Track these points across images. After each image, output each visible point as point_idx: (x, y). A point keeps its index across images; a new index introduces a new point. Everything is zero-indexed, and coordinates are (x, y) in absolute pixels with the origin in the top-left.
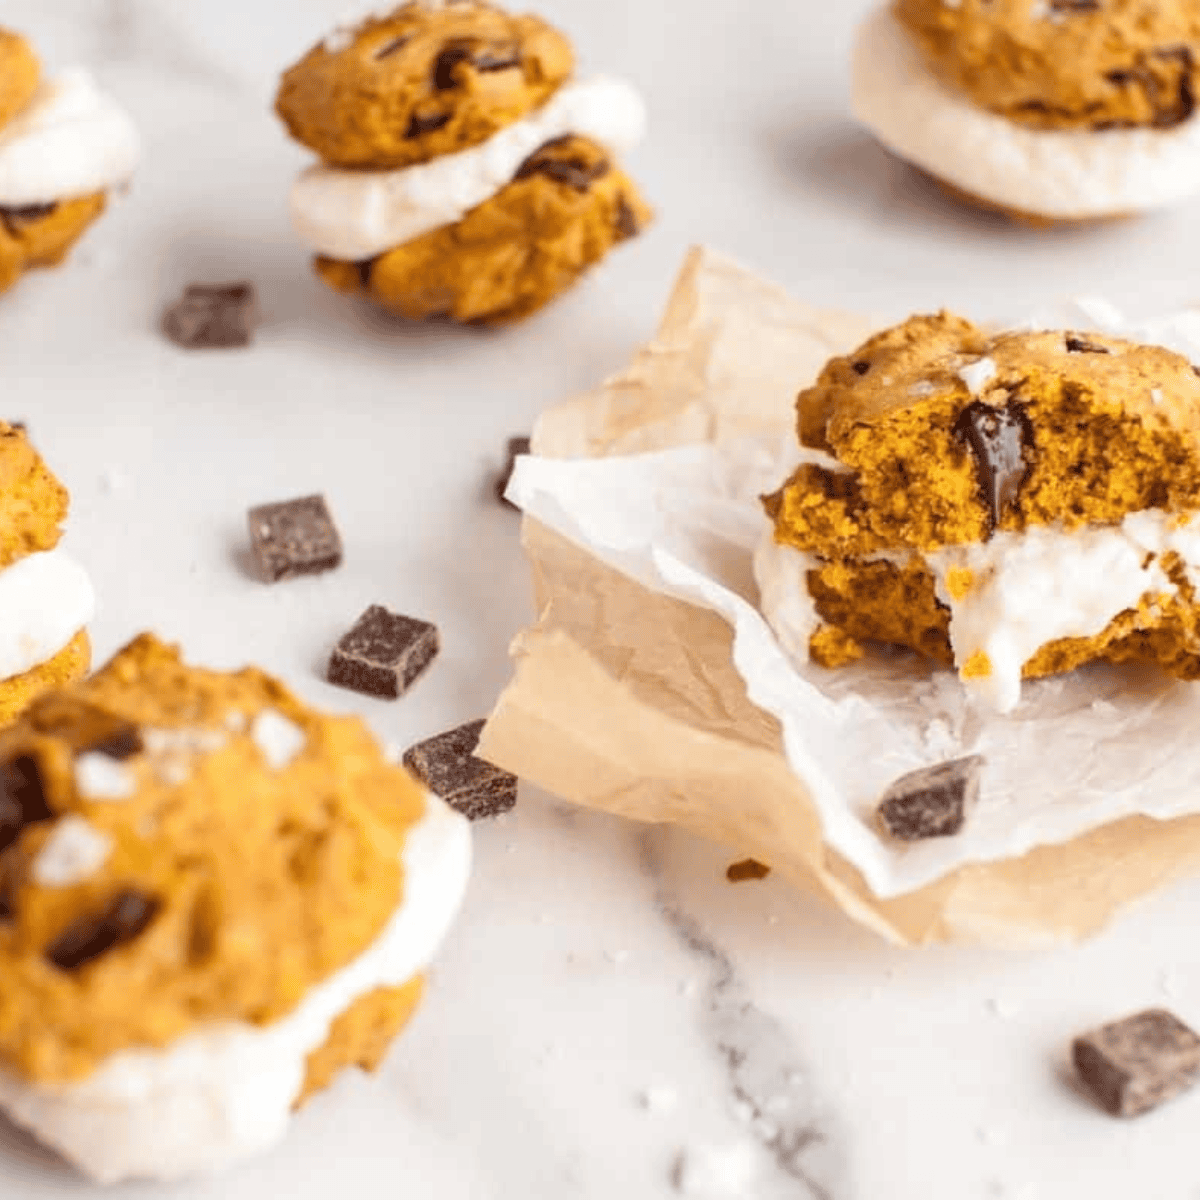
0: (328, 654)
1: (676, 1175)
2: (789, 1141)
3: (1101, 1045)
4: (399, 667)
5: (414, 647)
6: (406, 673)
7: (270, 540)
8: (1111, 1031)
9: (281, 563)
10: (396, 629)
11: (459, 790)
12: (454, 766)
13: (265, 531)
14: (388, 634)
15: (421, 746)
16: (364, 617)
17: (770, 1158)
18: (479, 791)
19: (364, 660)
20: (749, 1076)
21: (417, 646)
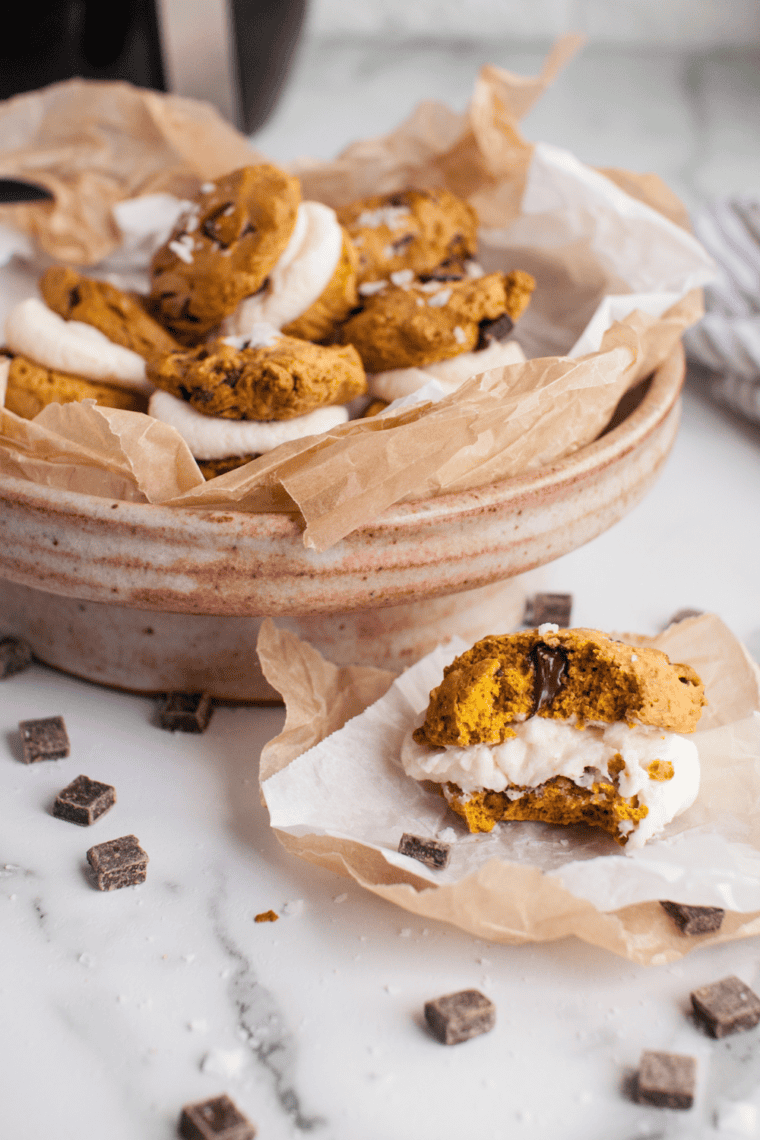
0: (54, 801)
1: (201, 1065)
2: (265, 1049)
3: (437, 1006)
4: (92, 808)
5: (100, 798)
6: (95, 811)
7: (29, 740)
8: (444, 1001)
9: (35, 753)
10: (92, 788)
11: (113, 870)
12: (113, 857)
13: (27, 734)
14: (88, 791)
15: (96, 847)
16: (75, 781)
17: (255, 1056)
18: (125, 871)
19: (72, 803)
20: (249, 1017)
21: (103, 797)
